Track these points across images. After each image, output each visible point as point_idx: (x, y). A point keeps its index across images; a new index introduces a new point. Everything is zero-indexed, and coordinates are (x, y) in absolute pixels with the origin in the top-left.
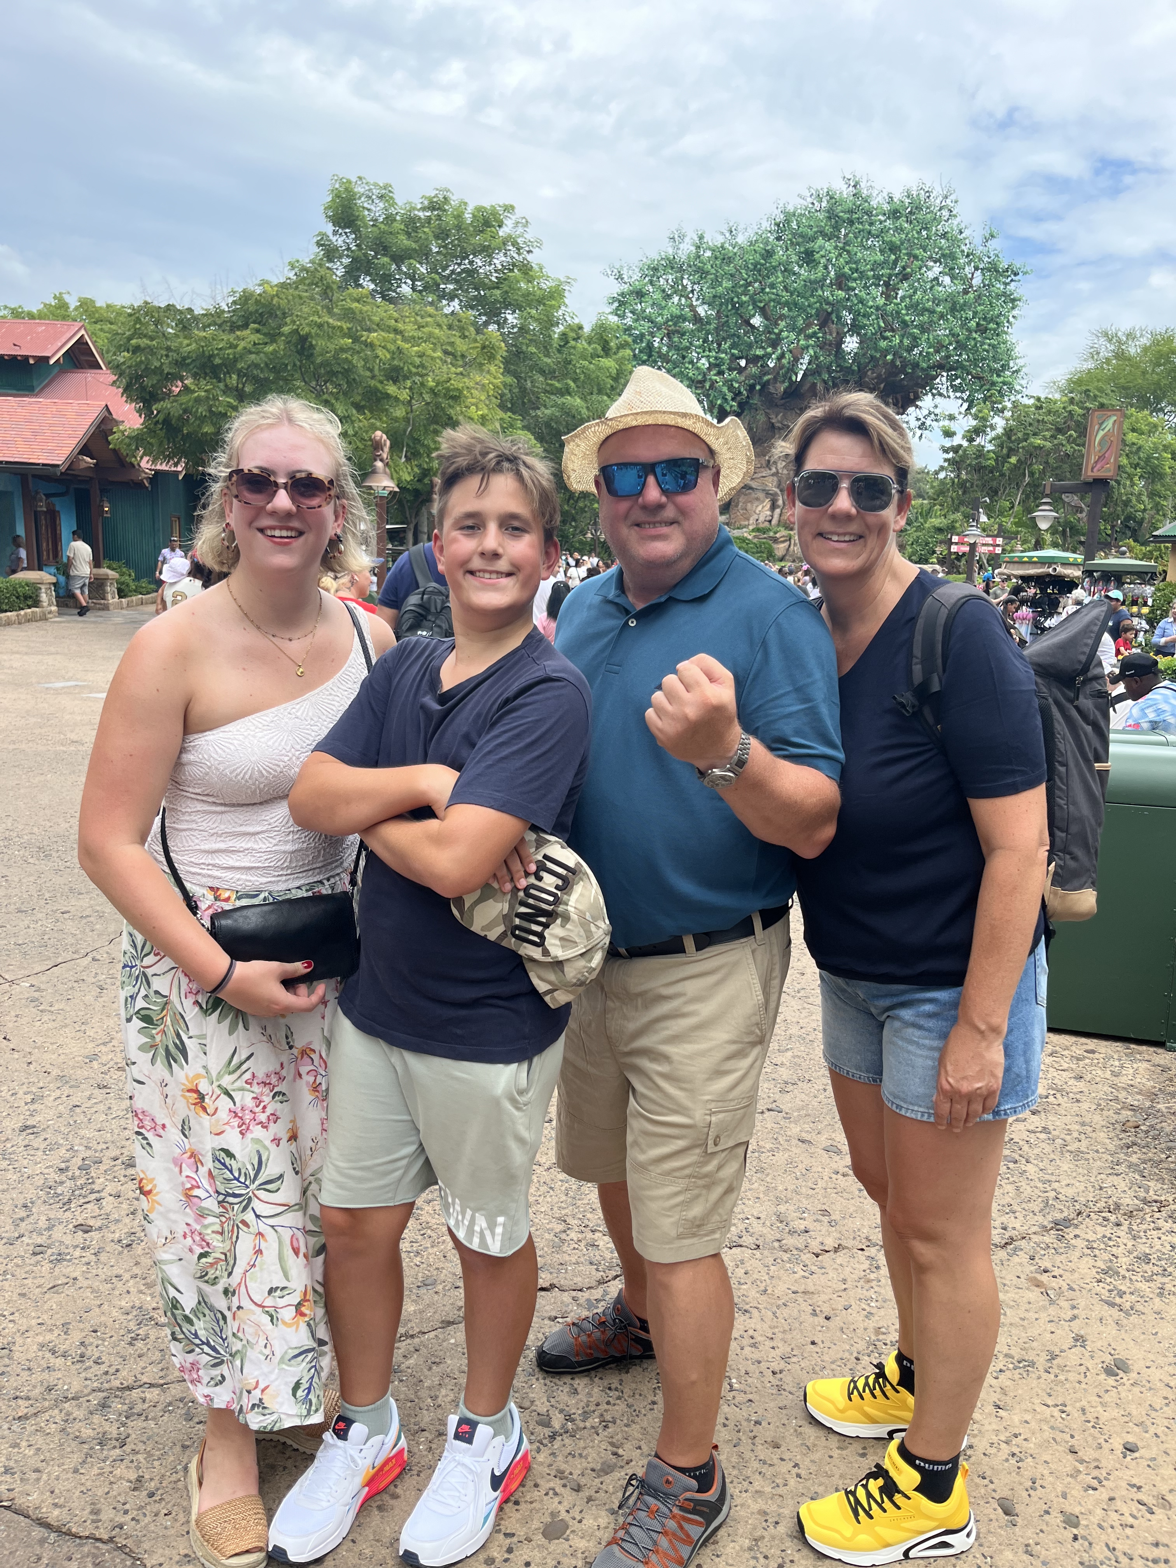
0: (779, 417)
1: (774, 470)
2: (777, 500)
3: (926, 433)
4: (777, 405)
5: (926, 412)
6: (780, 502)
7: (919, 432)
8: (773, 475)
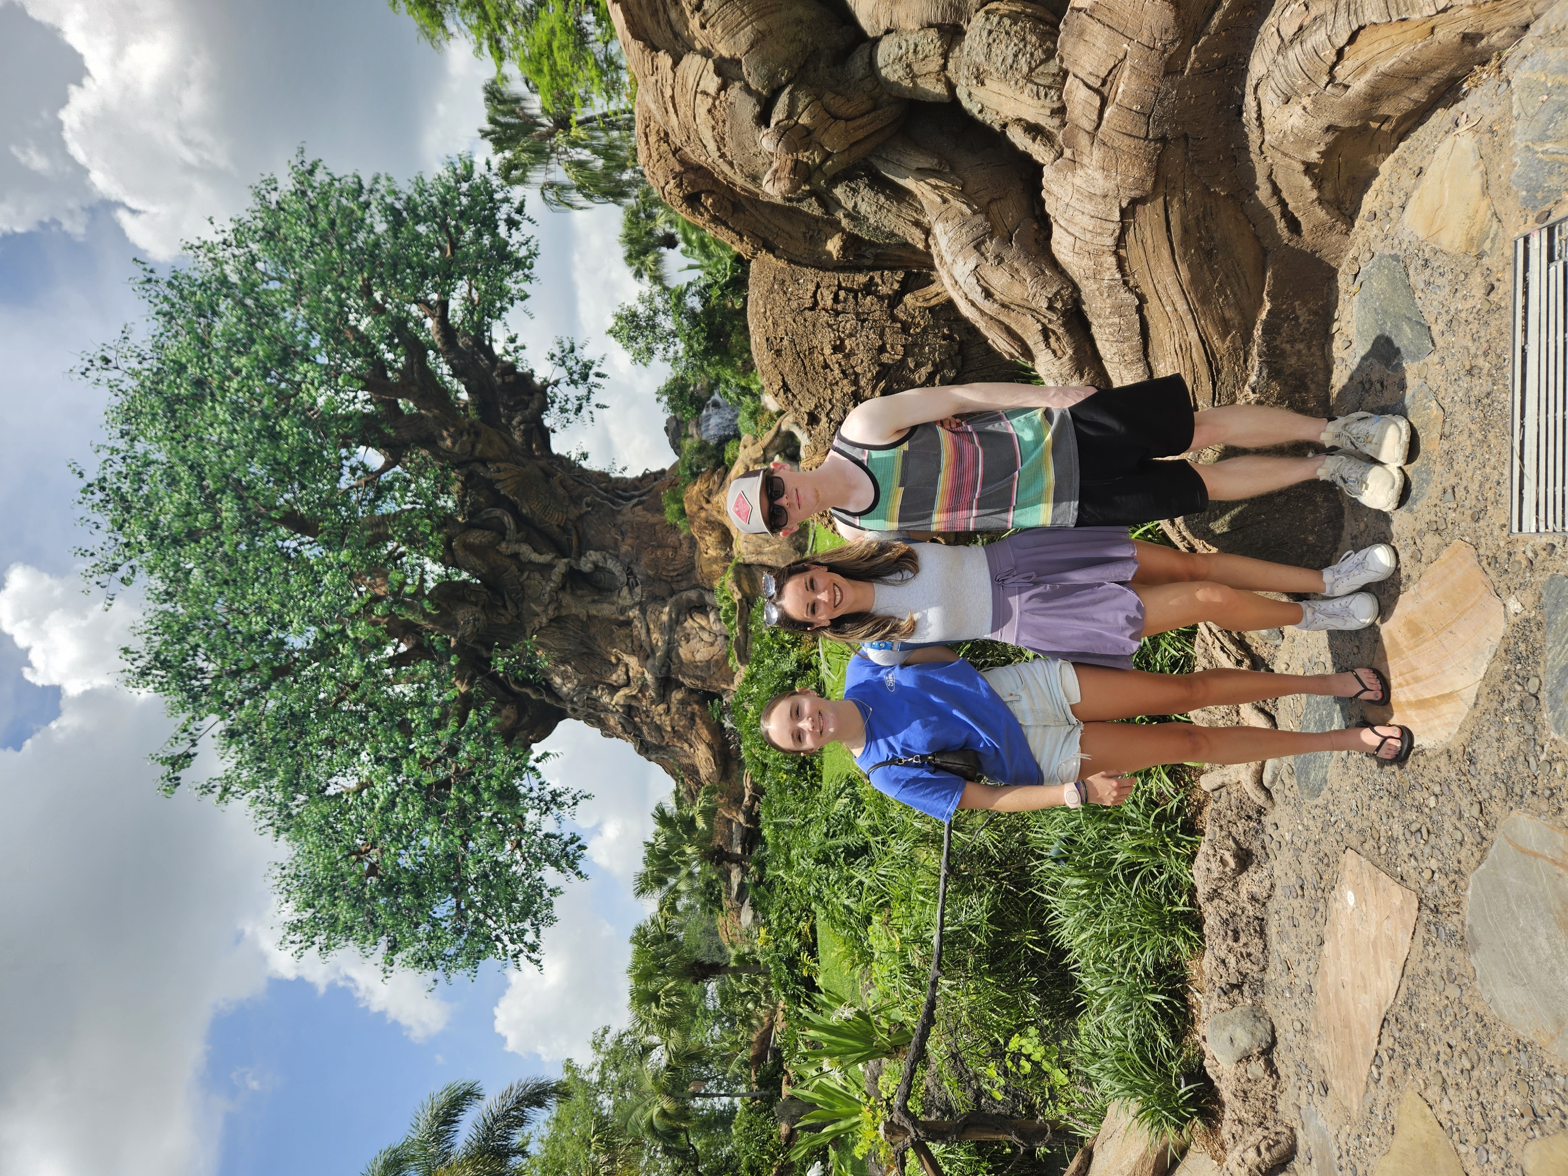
0: (538, 609)
1: (634, 613)
2: (689, 601)
3: (595, 369)
4: (518, 616)
5: (561, 373)
6: (693, 595)
7: (592, 379)
8: (643, 611)
